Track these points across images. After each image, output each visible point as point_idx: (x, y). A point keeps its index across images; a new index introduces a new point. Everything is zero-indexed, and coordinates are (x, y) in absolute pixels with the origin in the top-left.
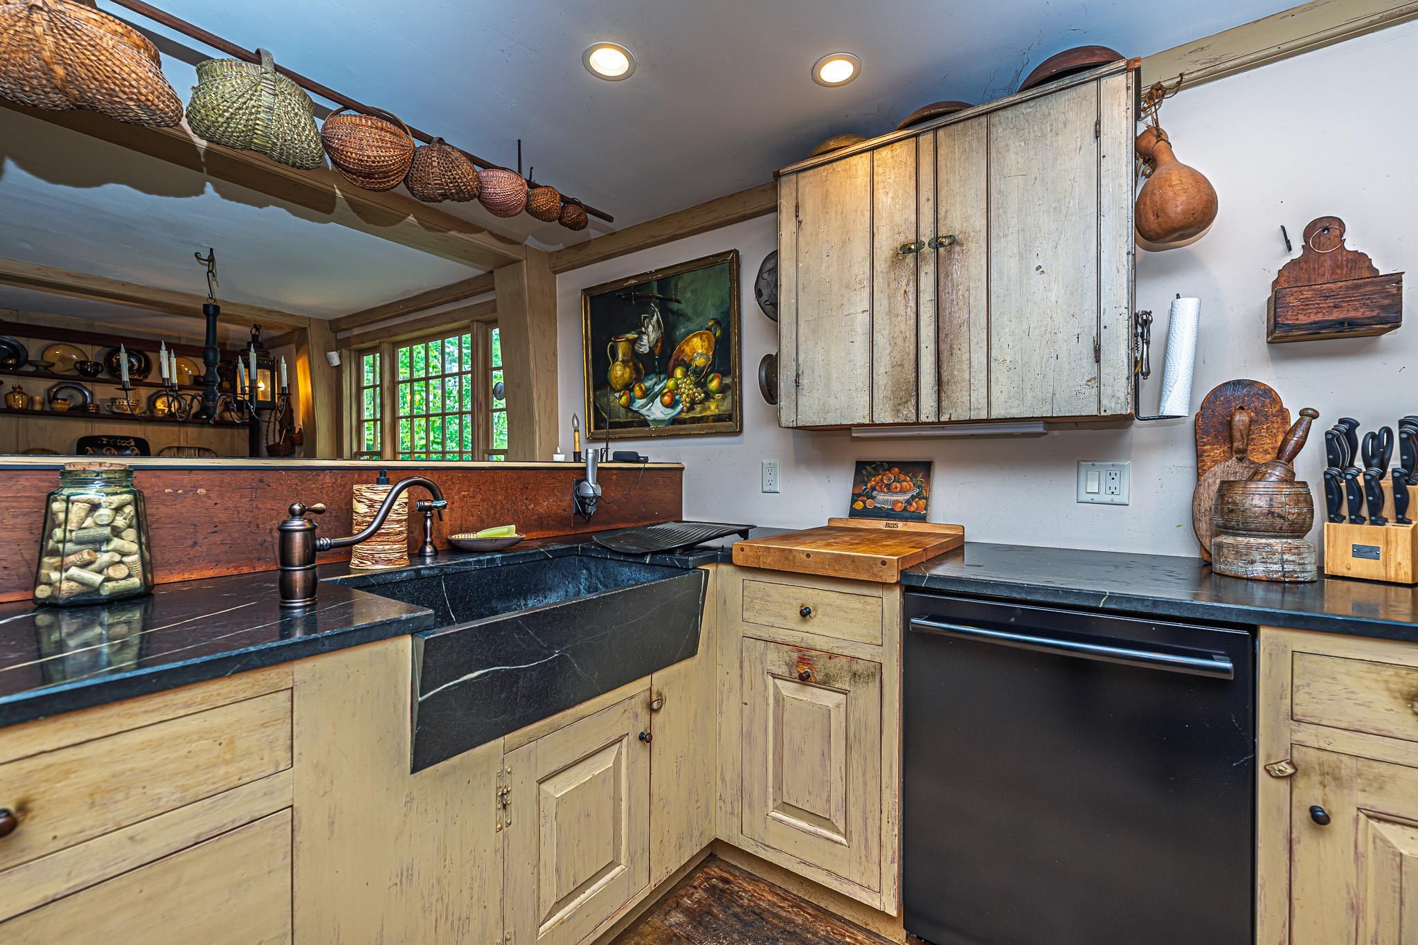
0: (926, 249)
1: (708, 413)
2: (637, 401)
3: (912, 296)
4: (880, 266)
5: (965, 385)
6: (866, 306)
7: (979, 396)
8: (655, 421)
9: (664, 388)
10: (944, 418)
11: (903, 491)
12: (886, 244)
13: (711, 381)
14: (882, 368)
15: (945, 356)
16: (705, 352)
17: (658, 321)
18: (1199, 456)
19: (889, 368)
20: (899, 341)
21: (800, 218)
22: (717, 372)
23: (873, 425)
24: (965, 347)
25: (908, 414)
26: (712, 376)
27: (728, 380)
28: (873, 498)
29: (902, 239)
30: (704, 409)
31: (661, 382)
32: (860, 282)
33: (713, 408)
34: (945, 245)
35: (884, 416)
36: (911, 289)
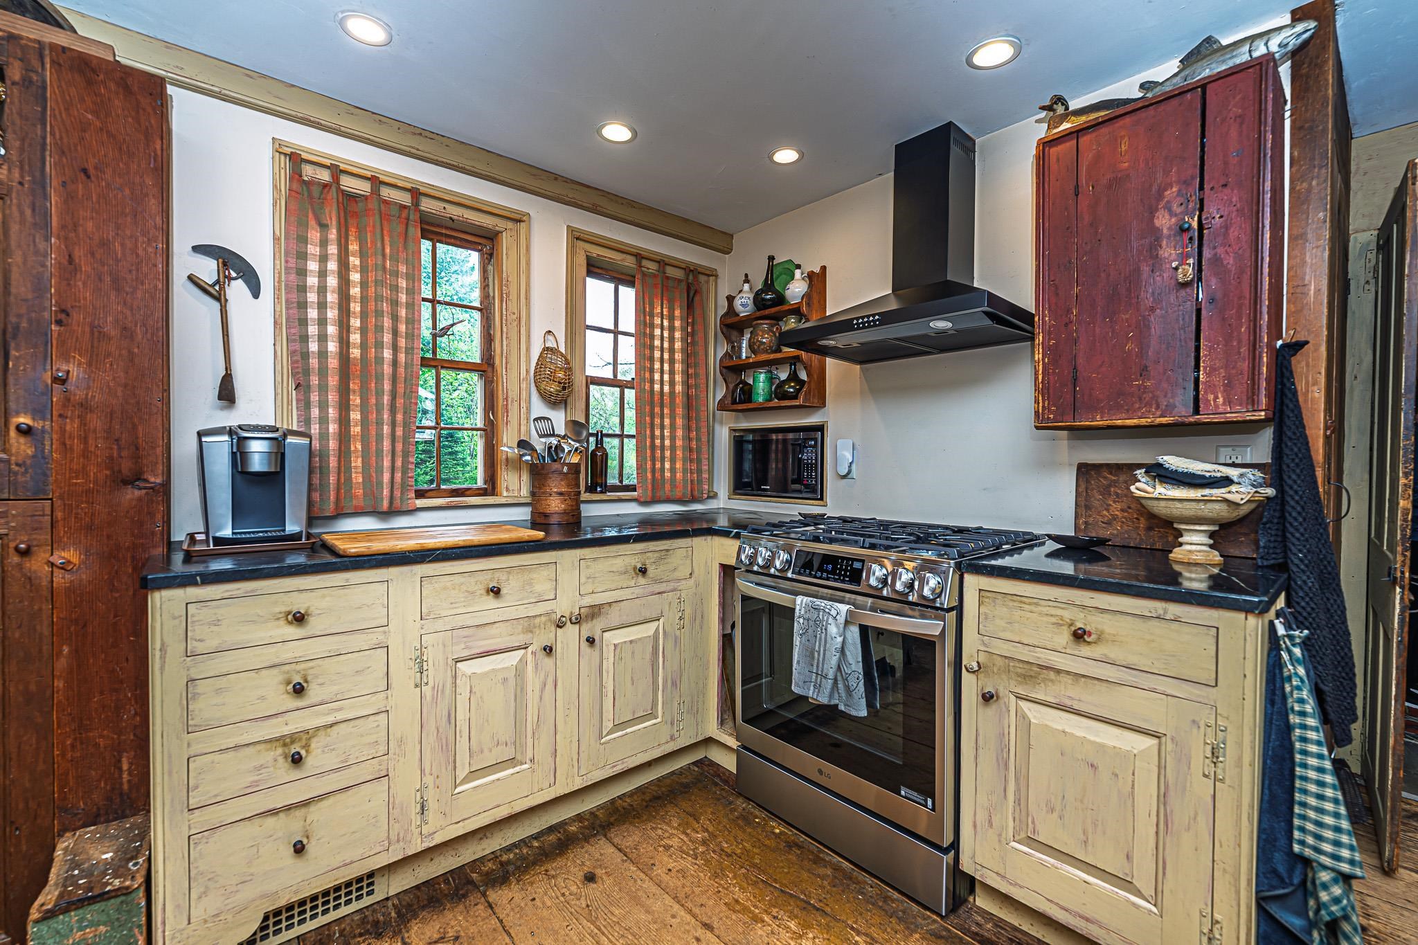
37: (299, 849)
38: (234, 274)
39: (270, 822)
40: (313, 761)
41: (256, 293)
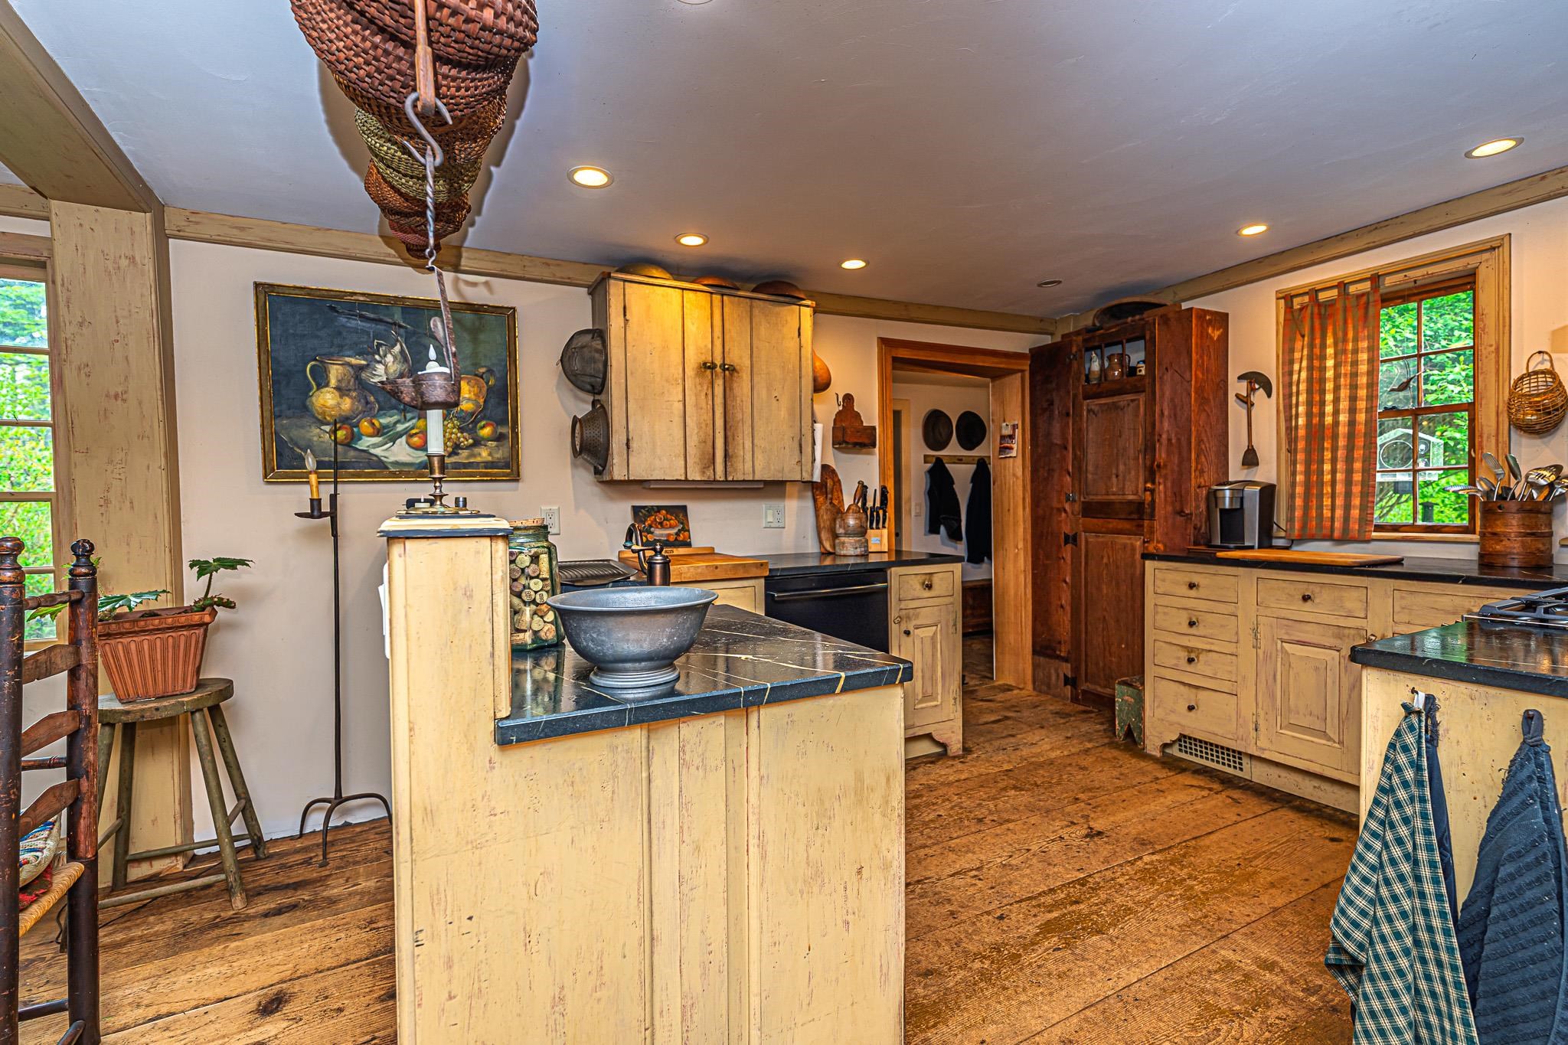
0: (718, 369)
1: (479, 459)
2: (365, 438)
3: (710, 397)
4: (690, 372)
5: (741, 459)
6: (681, 397)
7: (748, 465)
8: (396, 463)
9: (413, 428)
10: (730, 478)
11: (671, 527)
12: (693, 359)
13: (483, 427)
14: (693, 441)
15: (730, 439)
16: (473, 397)
17: (402, 351)
18: (815, 500)
19: (696, 443)
20: (703, 426)
21: (627, 317)
22: (488, 419)
23: (686, 481)
24: (741, 435)
25: (709, 474)
26: (483, 423)
27: (505, 430)
28: (652, 533)
29: (703, 359)
30: (473, 455)
31: (406, 420)
32: (676, 380)
33: (484, 454)
34: (730, 371)
35: (695, 475)
36: (710, 392)
37: (1191, 708)
38: (1257, 386)
39: (1182, 687)
40: (1200, 667)
41: (1269, 395)
